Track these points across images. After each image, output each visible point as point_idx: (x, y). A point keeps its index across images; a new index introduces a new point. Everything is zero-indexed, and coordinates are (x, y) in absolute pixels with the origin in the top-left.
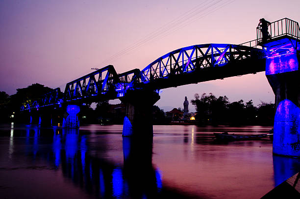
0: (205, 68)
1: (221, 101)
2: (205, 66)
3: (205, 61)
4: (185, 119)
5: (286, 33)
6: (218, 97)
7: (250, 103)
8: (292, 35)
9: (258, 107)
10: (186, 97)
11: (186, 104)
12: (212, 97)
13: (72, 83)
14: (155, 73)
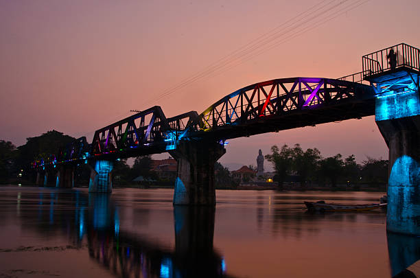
0: (290, 111)
1: (310, 156)
2: (289, 108)
3: (289, 101)
4: (260, 181)
5: (404, 64)
6: (305, 151)
7: (350, 159)
8: (412, 66)
9: (363, 165)
10: (260, 150)
11: (260, 160)
12: (298, 149)
13: (103, 130)
14: (220, 117)
